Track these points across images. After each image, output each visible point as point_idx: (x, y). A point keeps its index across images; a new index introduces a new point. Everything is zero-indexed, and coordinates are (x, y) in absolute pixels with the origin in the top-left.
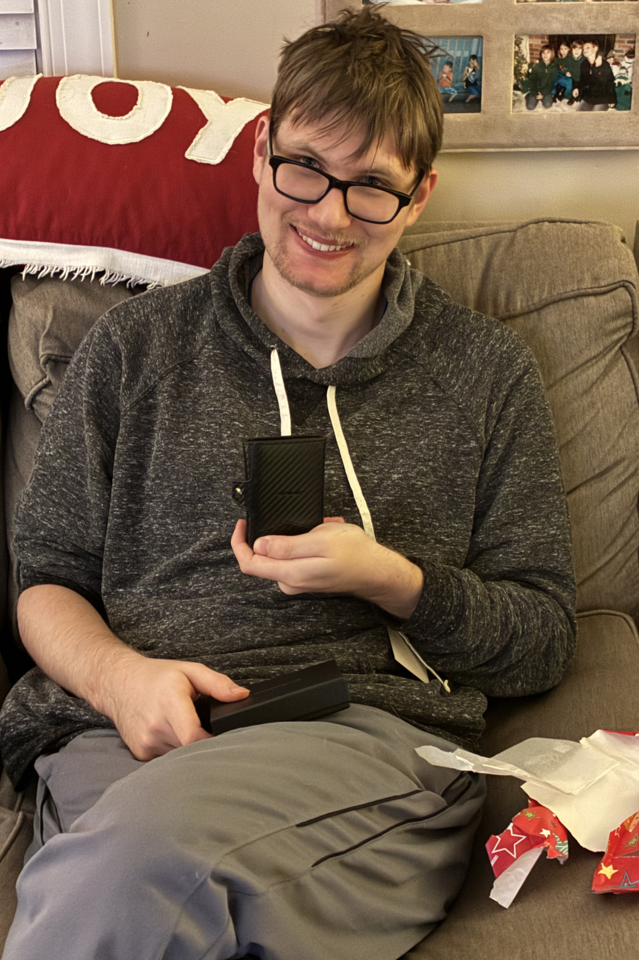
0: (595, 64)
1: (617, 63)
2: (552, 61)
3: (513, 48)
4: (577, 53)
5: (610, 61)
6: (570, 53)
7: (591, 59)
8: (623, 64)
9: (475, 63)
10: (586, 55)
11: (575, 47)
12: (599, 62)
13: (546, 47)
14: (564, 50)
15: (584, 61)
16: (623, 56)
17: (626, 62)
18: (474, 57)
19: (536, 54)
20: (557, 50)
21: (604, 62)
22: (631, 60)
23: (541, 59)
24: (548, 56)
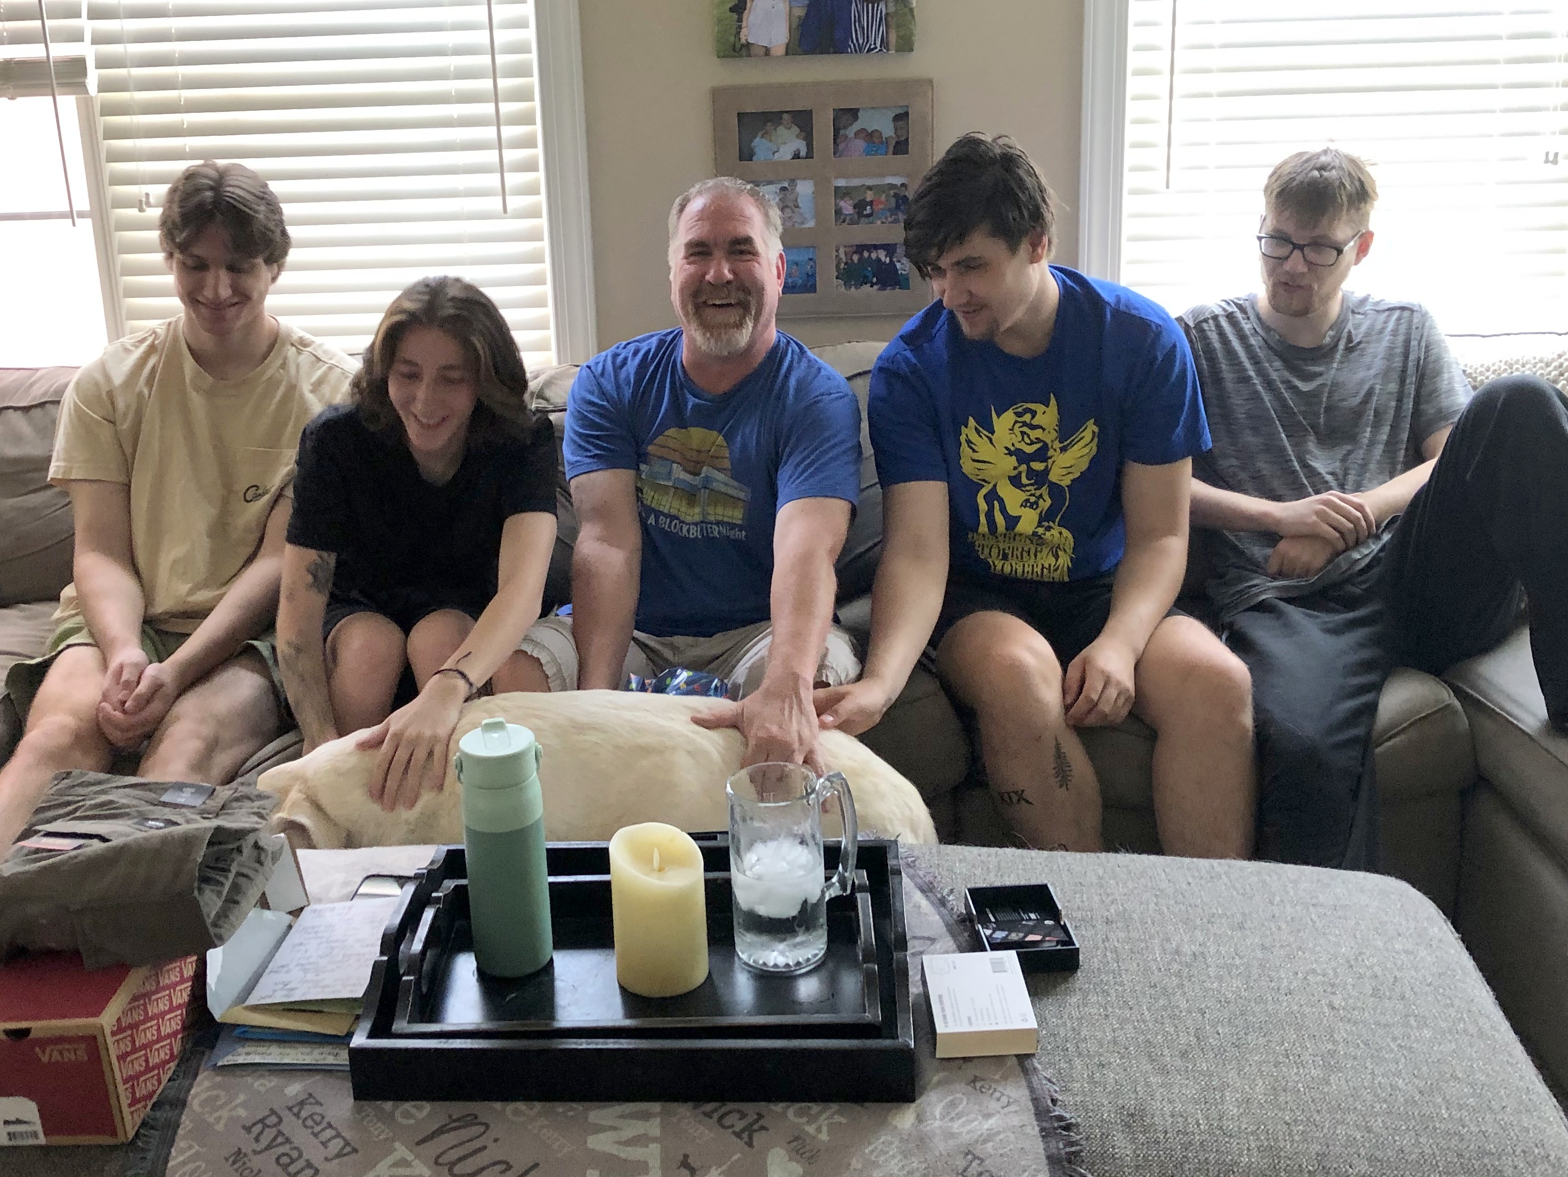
1: (899, 261)
2: (859, 260)
3: (835, 254)
4: (874, 256)
5: (895, 260)
6: (870, 256)
7: (883, 259)
8: (903, 262)
9: (812, 263)
10: (880, 257)
11: (873, 252)
12: (888, 261)
13: (855, 252)
14: (866, 254)
15: (879, 260)
16: (902, 257)
17: (905, 260)
18: (811, 259)
19: (849, 256)
20: (861, 254)
21: (891, 261)
23: (851, 259)
24: (856, 258)
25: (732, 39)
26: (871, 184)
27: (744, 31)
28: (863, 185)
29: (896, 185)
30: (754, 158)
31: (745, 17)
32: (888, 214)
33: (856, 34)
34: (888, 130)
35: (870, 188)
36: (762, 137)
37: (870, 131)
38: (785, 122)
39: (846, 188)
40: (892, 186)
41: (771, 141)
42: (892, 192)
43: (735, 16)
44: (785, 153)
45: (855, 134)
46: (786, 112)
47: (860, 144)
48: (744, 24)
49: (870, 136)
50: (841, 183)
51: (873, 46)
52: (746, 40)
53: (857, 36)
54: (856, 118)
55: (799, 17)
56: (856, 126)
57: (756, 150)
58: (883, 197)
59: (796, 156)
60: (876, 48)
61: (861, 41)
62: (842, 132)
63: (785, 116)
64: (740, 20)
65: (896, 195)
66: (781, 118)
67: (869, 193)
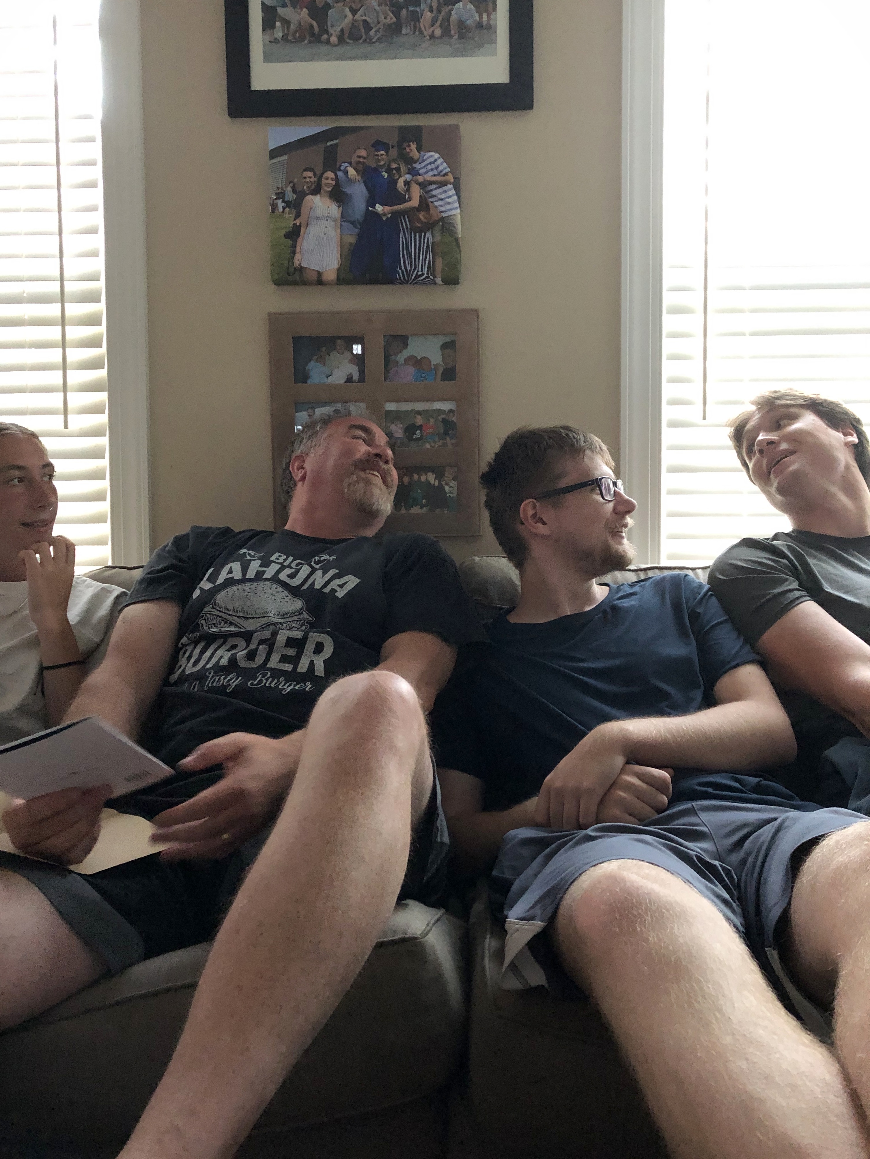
0: (434, 484)
1: (447, 484)
2: (409, 483)
4: (423, 478)
5: (443, 483)
6: (419, 478)
7: (432, 482)
8: (451, 485)
10: (429, 479)
11: (422, 475)
13: (405, 474)
14: (416, 476)
15: (428, 483)
16: (450, 480)
17: (453, 484)
20: (411, 476)
21: (440, 483)
22: (456, 483)
23: (402, 481)
24: (406, 480)
25: (286, 263)
26: (420, 409)
27: (297, 257)
28: (413, 410)
29: (444, 411)
30: (309, 381)
31: (298, 244)
32: (437, 439)
33: (404, 263)
34: (436, 358)
35: (419, 413)
36: (317, 361)
37: (419, 358)
38: (338, 348)
39: (397, 412)
40: (440, 411)
41: (324, 365)
42: (440, 418)
43: (289, 242)
44: (339, 377)
45: (405, 360)
46: (340, 338)
47: (410, 370)
48: (298, 249)
49: (419, 363)
50: (391, 406)
51: (420, 273)
52: (300, 264)
53: (405, 264)
54: (406, 345)
55: (350, 244)
56: (406, 354)
57: (311, 373)
58: (432, 421)
59: (349, 380)
60: (423, 274)
61: (409, 268)
62: (393, 358)
63: (339, 342)
64: (294, 246)
65: (444, 421)
66: (334, 344)
67: (419, 417)
